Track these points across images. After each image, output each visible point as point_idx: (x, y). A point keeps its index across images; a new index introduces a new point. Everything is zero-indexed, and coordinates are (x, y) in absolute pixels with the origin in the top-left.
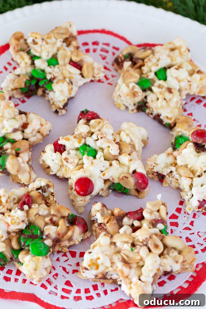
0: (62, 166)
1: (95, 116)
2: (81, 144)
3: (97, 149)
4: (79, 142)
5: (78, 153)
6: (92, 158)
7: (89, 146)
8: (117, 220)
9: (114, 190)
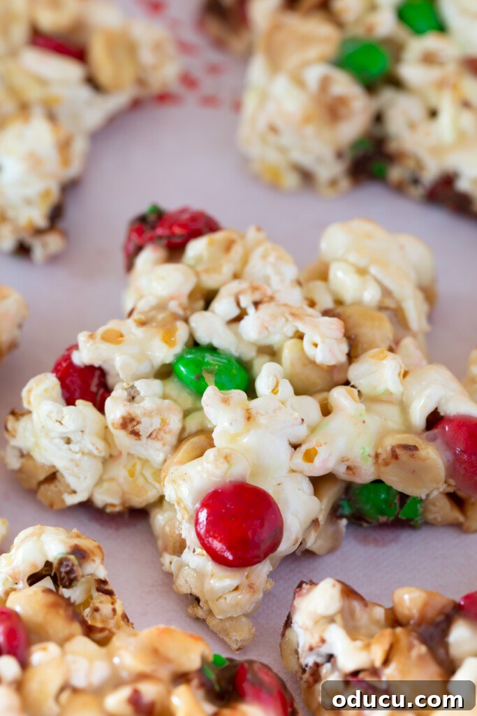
0: (110, 459)
1: (200, 225)
2: (178, 348)
3: (249, 353)
4: (168, 339)
5: (172, 387)
6: (239, 395)
7: (212, 349)
8: (424, 641)
9: (357, 519)
